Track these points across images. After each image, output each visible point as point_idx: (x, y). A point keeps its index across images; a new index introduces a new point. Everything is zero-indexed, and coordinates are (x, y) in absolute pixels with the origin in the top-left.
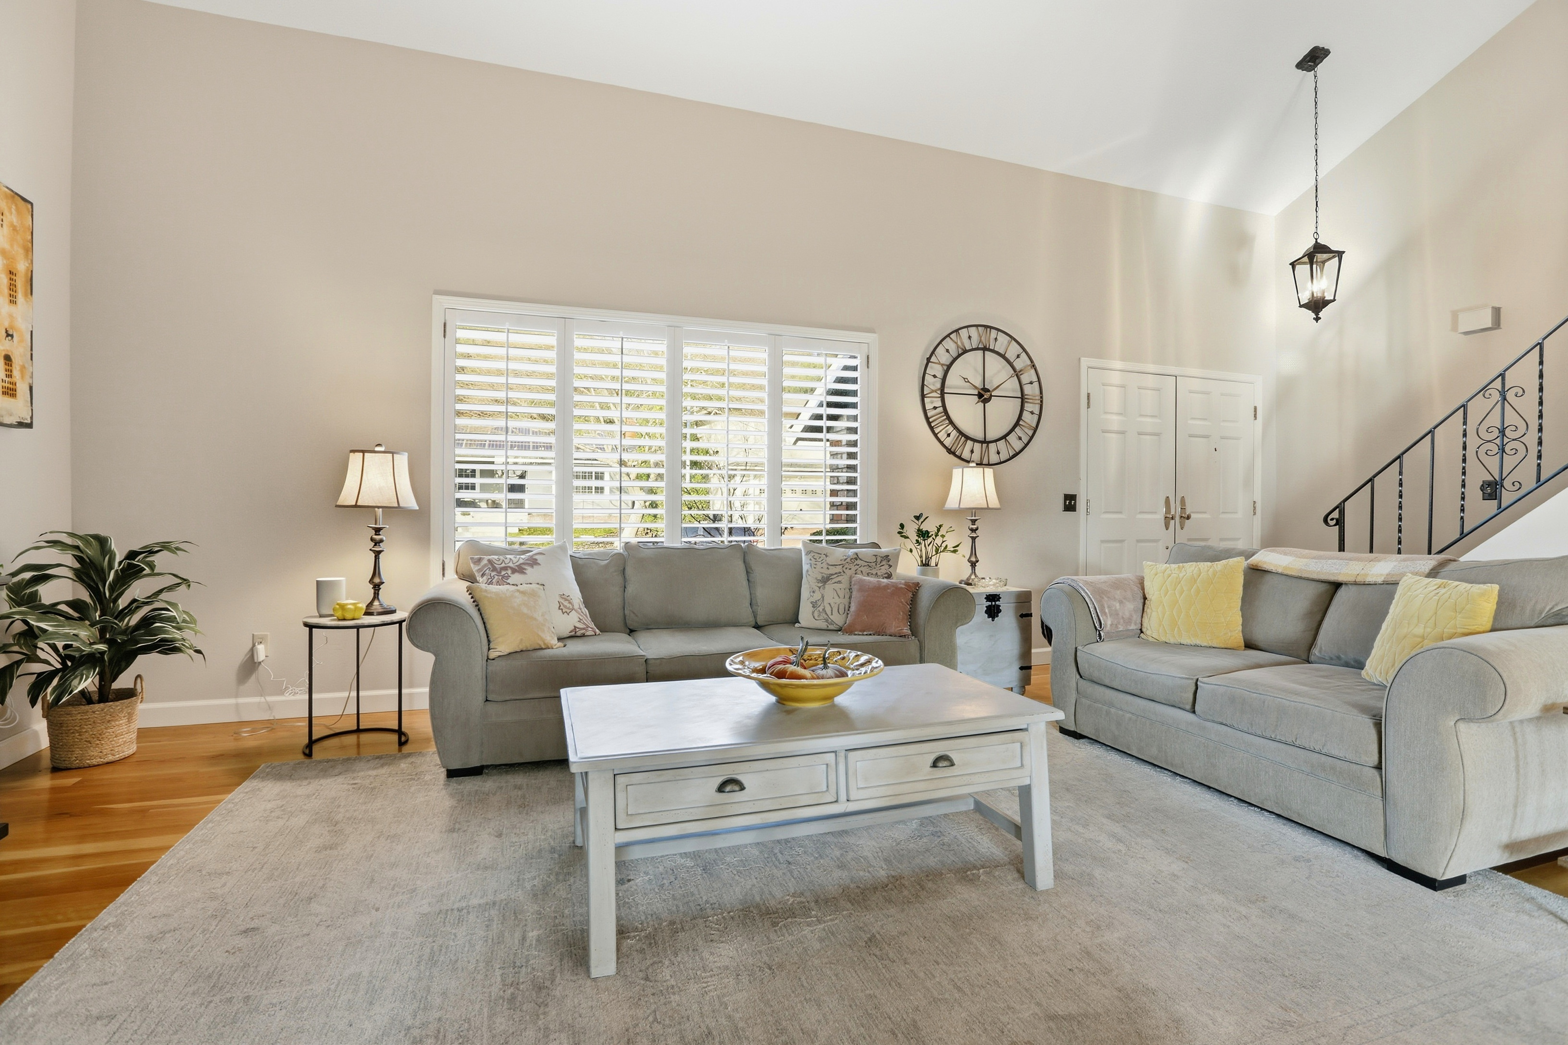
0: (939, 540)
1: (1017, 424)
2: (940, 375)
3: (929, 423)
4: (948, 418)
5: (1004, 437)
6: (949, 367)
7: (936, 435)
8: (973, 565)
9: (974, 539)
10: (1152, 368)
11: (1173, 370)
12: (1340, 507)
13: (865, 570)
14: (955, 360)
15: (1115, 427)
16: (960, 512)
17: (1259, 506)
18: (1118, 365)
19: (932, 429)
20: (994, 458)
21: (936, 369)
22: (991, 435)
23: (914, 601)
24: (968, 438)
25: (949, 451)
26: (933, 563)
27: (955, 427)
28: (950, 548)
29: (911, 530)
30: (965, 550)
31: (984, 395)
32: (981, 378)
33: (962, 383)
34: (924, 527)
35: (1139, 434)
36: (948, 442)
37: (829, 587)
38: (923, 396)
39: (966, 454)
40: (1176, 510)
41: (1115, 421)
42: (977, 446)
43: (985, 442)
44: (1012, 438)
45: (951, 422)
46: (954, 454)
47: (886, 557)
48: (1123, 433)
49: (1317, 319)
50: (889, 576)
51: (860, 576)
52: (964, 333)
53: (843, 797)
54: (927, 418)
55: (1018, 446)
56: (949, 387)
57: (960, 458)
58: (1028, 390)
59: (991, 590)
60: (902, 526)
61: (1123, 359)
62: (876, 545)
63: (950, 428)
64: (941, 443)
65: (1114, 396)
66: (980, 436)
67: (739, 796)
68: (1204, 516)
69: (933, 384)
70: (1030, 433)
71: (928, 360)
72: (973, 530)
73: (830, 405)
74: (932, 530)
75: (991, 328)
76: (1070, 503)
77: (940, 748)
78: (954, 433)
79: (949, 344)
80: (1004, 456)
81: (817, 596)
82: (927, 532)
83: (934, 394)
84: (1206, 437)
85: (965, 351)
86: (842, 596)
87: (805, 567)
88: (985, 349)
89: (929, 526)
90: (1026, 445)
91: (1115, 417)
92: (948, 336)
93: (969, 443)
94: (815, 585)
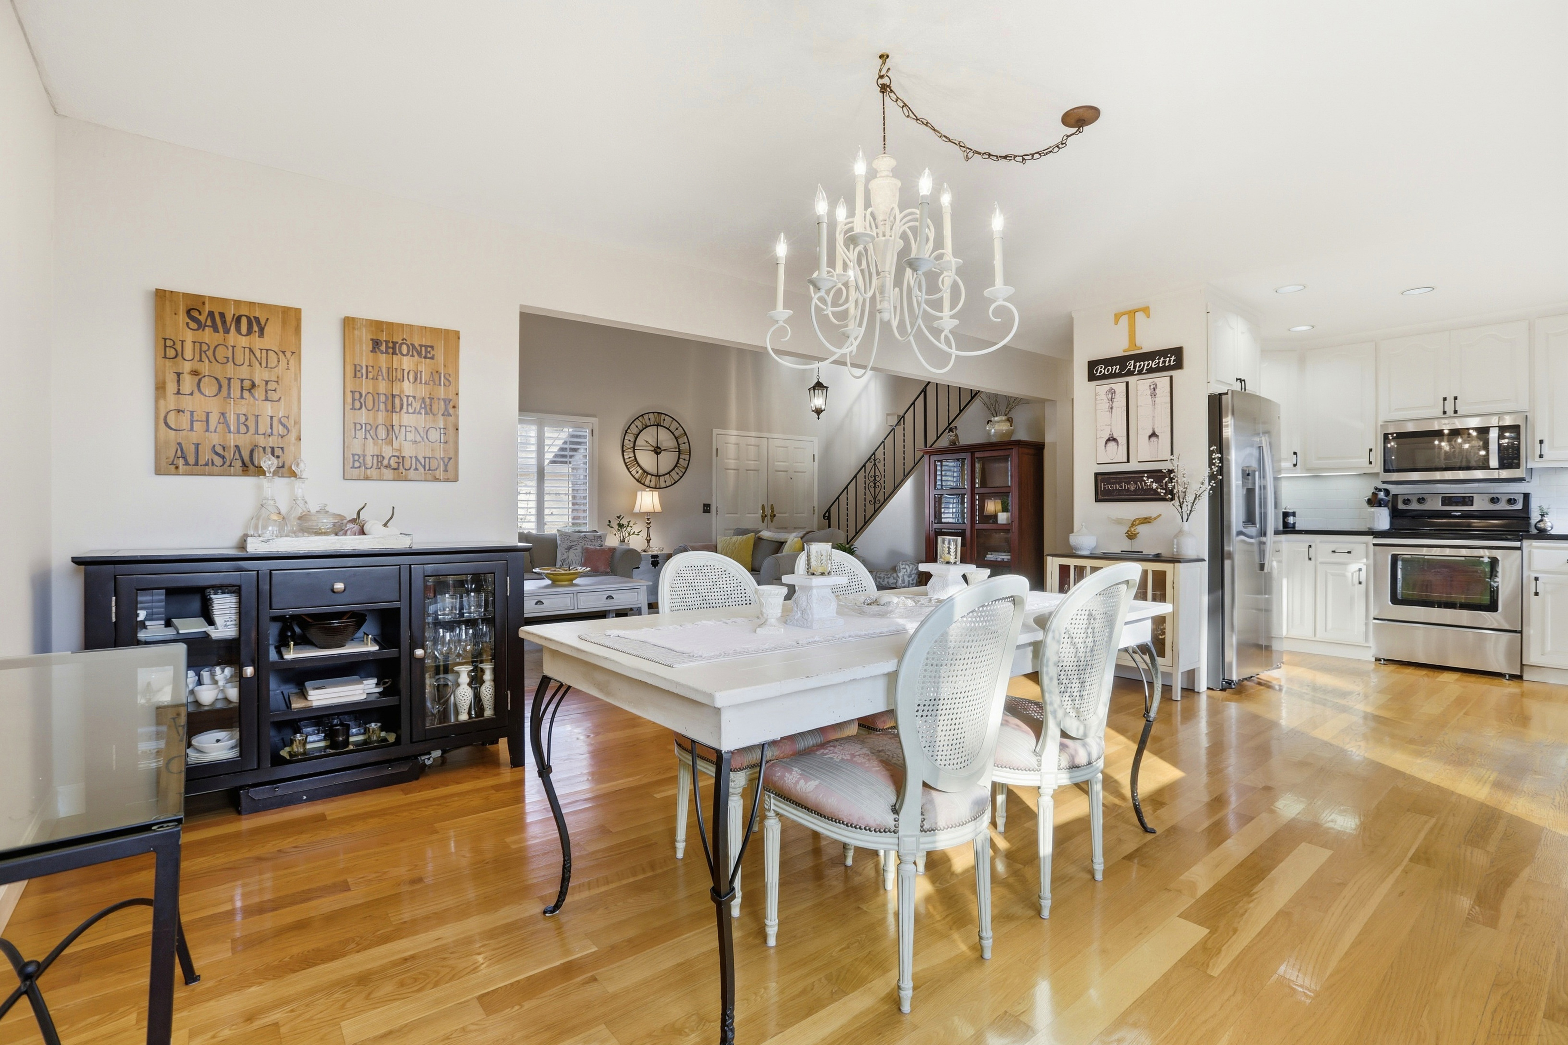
0: (629, 529)
1: (676, 466)
2: (632, 440)
3: (627, 466)
4: (637, 463)
5: (669, 473)
6: (638, 435)
7: (630, 472)
8: (648, 541)
9: (648, 528)
10: (753, 434)
11: (767, 435)
12: (829, 511)
13: (590, 543)
14: (641, 431)
15: (733, 467)
16: (641, 514)
17: (816, 509)
18: (734, 432)
19: (628, 469)
20: (663, 485)
21: (630, 437)
22: (661, 472)
23: (612, 557)
24: (648, 474)
25: (638, 481)
26: (626, 541)
27: (641, 468)
28: (636, 533)
29: (614, 524)
30: (644, 534)
31: (657, 451)
32: (656, 440)
33: (645, 443)
34: (622, 522)
35: (747, 470)
36: (637, 476)
37: (571, 551)
38: (623, 452)
39: (647, 483)
40: (768, 512)
41: (732, 463)
42: (653, 478)
43: (658, 476)
44: (673, 473)
45: (639, 465)
46: (640, 482)
47: (600, 537)
48: (738, 470)
49: (819, 418)
50: (602, 546)
51: (587, 546)
52: (646, 417)
53: (576, 608)
54: (625, 463)
55: (676, 477)
56: (638, 446)
57: (644, 484)
58: (682, 447)
59: (655, 553)
60: (610, 522)
61: (738, 429)
62: (595, 531)
63: (638, 468)
64: (633, 477)
65: (731, 451)
66: (655, 472)
67: (542, 606)
68: (786, 515)
69: (628, 444)
70: (684, 471)
71: (626, 431)
72: (649, 524)
73: (572, 443)
74: (626, 523)
75: (662, 413)
76: (707, 508)
77: (609, 593)
78: (640, 471)
79: (637, 423)
80: (668, 484)
81: (565, 556)
82: (623, 525)
83: (629, 450)
84: (786, 471)
85: (647, 427)
86: (577, 555)
87: (559, 542)
88: (658, 425)
89: (624, 522)
90: (681, 477)
91: (733, 461)
92: (637, 418)
93: (649, 476)
94: (564, 551)
